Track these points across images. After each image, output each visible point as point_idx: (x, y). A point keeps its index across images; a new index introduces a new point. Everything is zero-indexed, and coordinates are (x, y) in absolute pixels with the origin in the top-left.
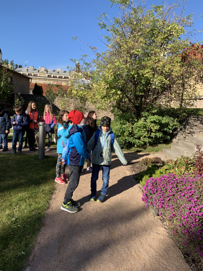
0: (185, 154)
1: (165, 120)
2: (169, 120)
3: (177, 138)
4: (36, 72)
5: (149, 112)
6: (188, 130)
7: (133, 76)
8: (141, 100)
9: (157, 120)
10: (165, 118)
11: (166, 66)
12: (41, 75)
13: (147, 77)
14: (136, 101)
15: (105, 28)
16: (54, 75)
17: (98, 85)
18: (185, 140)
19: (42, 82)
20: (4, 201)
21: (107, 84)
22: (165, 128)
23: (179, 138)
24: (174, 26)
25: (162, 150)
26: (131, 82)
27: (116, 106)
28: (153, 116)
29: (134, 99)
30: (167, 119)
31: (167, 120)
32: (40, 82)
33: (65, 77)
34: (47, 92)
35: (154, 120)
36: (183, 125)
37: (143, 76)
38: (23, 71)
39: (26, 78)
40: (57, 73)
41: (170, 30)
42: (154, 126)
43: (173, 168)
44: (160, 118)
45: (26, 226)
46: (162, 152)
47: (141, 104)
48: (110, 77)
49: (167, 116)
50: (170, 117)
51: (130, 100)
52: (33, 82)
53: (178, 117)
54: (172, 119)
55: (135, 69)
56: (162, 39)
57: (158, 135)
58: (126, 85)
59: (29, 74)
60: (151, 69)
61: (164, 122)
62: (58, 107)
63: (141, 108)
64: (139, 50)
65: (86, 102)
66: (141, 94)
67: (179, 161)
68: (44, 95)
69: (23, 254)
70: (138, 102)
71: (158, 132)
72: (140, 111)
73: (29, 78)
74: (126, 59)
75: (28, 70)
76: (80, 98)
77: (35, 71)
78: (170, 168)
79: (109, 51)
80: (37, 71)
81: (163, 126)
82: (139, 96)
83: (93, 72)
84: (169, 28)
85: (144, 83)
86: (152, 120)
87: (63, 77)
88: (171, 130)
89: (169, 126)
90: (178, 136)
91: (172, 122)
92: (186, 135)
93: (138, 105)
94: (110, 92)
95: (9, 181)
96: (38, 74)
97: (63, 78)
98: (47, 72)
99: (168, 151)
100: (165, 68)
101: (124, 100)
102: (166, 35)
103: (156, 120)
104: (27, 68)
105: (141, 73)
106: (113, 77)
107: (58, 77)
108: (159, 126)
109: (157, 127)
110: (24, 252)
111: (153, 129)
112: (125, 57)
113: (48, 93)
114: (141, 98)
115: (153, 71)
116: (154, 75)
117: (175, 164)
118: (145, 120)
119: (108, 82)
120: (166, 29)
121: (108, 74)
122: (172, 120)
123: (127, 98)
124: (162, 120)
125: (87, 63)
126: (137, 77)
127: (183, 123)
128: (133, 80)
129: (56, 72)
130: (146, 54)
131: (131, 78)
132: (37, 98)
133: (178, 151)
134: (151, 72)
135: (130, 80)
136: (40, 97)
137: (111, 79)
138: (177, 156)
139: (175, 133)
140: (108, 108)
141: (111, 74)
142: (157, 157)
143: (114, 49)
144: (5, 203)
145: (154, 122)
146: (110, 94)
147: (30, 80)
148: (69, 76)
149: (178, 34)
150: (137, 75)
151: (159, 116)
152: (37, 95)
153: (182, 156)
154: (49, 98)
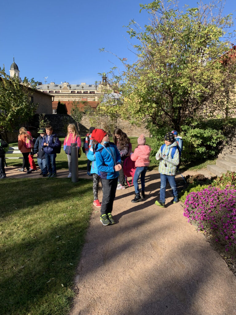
0: (232, 169)
1: (207, 133)
2: (212, 133)
3: (222, 152)
4: (57, 89)
5: (189, 125)
6: (234, 142)
7: (168, 86)
8: (179, 112)
9: (199, 133)
10: (207, 131)
11: (205, 73)
12: (64, 91)
13: (184, 86)
14: (173, 114)
15: (135, 35)
16: (78, 90)
17: (130, 99)
18: (232, 154)
19: (65, 99)
20: (45, 222)
21: (140, 98)
22: (208, 142)
23: (225, 153)
24: (212, 28)
25: (206, 166)
26: (167, 93)
27: (151, 121)
28: (193, 129)
29: (171, 112)
30: (209, 131)
31: (210, 133)
32: (64, 100)
33: (90, 92)
34: (72, 111)
35: (195, 133)
36: (229, 137)
37: (180, 86)
38: (43, 88)
39: (48, 97)
40: (82, 88)
41: (207, 33)
42: (195, 140)
43: (218, 184)
44: (202, 131)
45: (70, 242)
46: (206, 168)
47: (179, 117)
48: (143, 90)
49: (209, 128)
50: (213, 129)
51: (166, 113)
52: (56, 100)
53: (222, 129)
54: (215, 131)
55: (170, 79)
56: (198, 44)
57: (201, 150)
58: (161, 97)
59: (50, 91)
60: (188, 78)
61: (206, 136)
62: (85, 126)
63: (179, 121)
64: (173, 59)
65: (117, 119)
66: (178, 106)
67: (225, 177)
68: (69, 113)
69: (72, 265)
70: (176, 115)
71: (200, 147)
72: (179, 124)
73: (51, 96)
74: (159, 69)
75: (48, 87)
76: (111, 114)
77: (56, 87)
78: (214, 185)
79: (140, 62)
80: (58, 87)
81: (205, 140)
82: (177, 108)
83: (123, 85)
84: (205, 31)
85: (181, 94)
86: (192, 134)
87: (89, 92)
88: (215, 144)
89: (212, 140)
90: (224, 151)
91: (216, 135)
92: (232, 149)
93: (176, 118)
94: (144, 106)
95: (46, 204)
96: (60, 91)
97: (89, 94)
98: (70, 87)
99: (213, 168)
100: (203, 76)
101: (159, 113)
102: (203, 39)
103: (197, 134)
104: (47, 85)
105: (178, 83)
106: (146, 89)
107: (83, 92)
108: (201, 140)
109: (199, 142)
110: (72, 263)
111: (195, 144)
112: (158, 67)
113: (74, 112)
114: (179, 110)
115: (190, 81)
116: (191, 84)
117: (220, 180)
118: (185, 134)
119: (141, 96)
120: (202, 32)
121: (140, 87)
122: (216, 133)
123: (163, 111)
124: (204, 133)
125: (117, 77)
126: (172, 87)
127: (229, 136)
128: (169, 91)
129: (80, 87)
130: (181, 62)
131: (166, 89)
132: (61, 118)
133: (224, 166)
134: (188, 81)
135: (165, 91)
136: (65, 117)
137: (144, 91)
138: (223, 172)
139: (220, 147)
140: (143, 124)
141: (144, 86)
142: (200, 174)
143: (145, 59)
144: (46, 223)
145: (195, 136)
146: (144, 109)
147: (53, 98)
148: (95, 90)
149: (216, 37)
150: (172, 86)
151: (200, 129)
152: (62, 115)
153: (228, 171)
154: (76, 117)
